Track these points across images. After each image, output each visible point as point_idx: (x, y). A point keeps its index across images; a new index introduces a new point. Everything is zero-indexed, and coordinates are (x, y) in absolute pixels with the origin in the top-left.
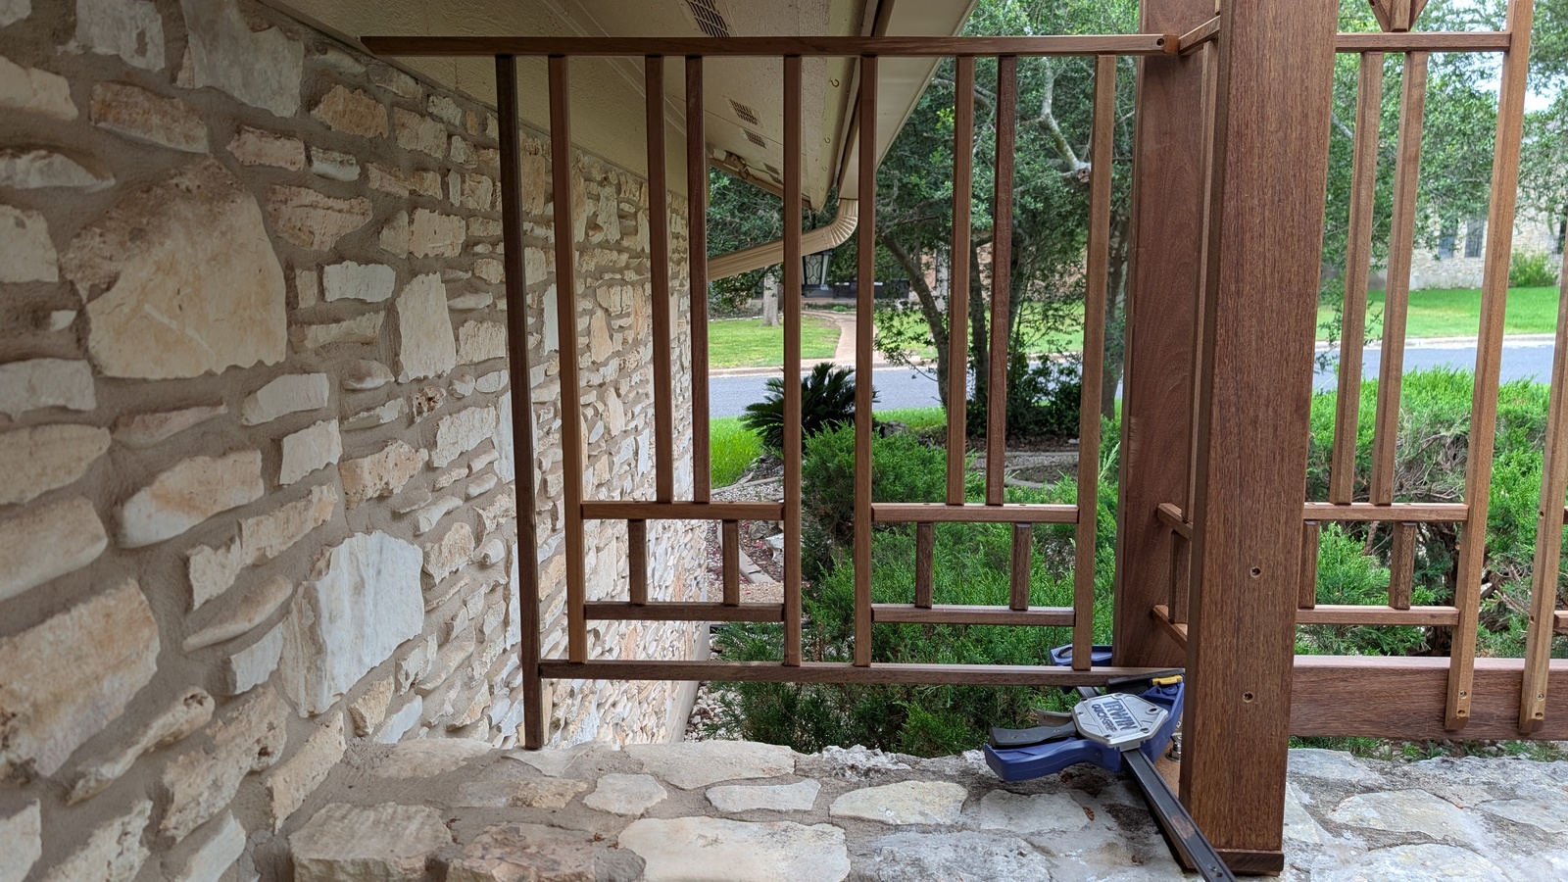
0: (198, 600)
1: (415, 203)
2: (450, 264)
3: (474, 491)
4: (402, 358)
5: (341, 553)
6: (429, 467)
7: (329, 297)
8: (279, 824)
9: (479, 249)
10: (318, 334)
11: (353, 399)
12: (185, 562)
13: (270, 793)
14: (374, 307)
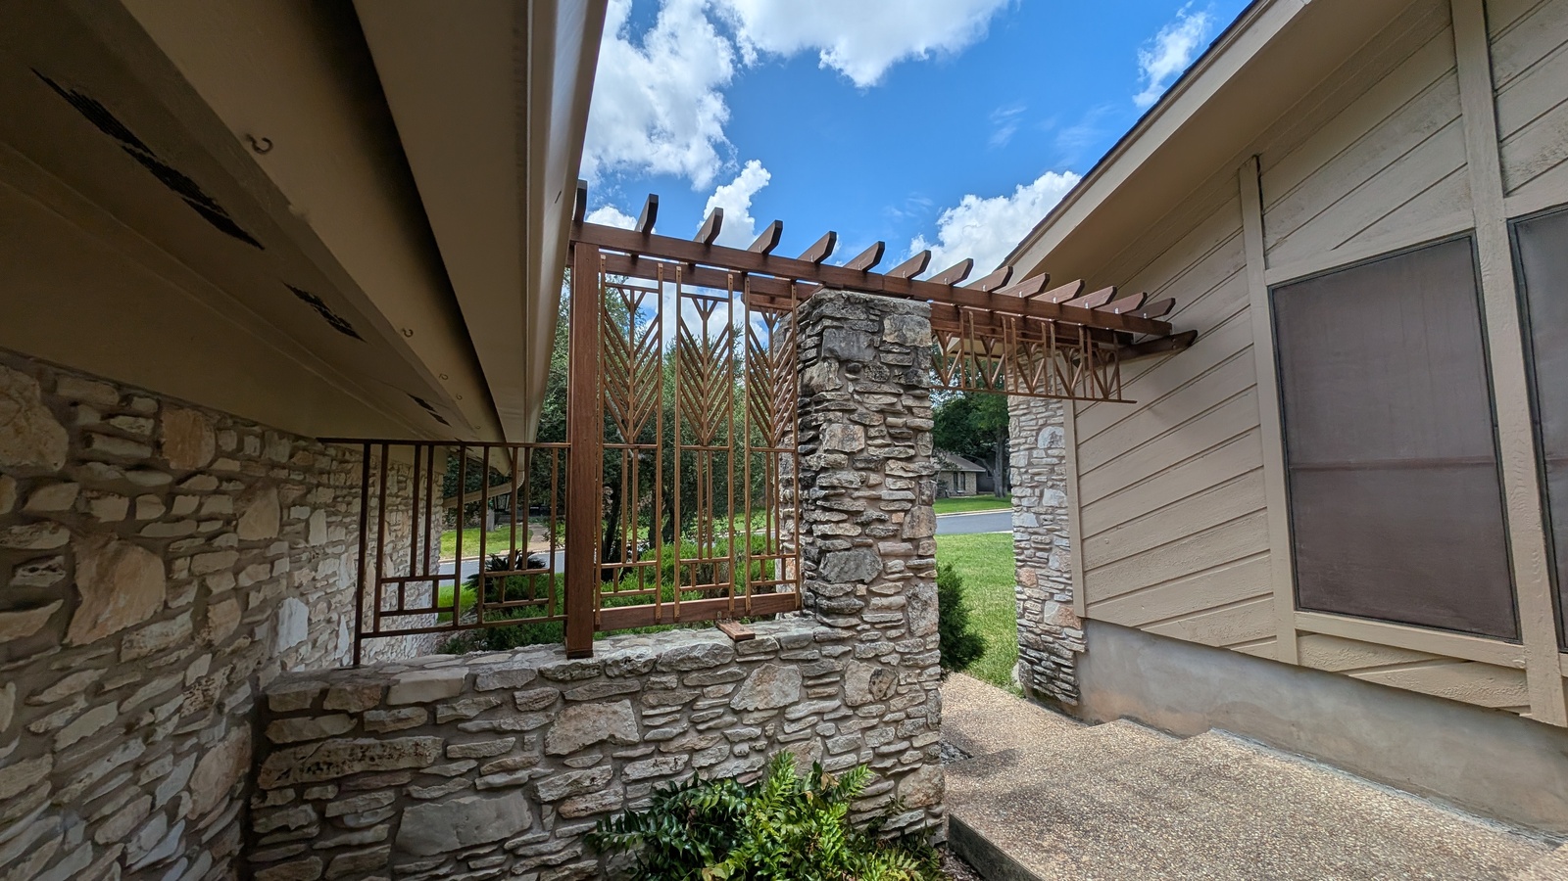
0: (250, 607)
1: (318, 485)
2: (328, 506)
3: (329, 591)
4: (310, 538)
5: (287, 601)
6: (314, 579)
7: (291, 517)
8: (261, 689)
9: (339, 499)
10: (288, 529)
11: (294, 552)
12: (248, 595)
13: (258, 678)
14: (303, 521)
